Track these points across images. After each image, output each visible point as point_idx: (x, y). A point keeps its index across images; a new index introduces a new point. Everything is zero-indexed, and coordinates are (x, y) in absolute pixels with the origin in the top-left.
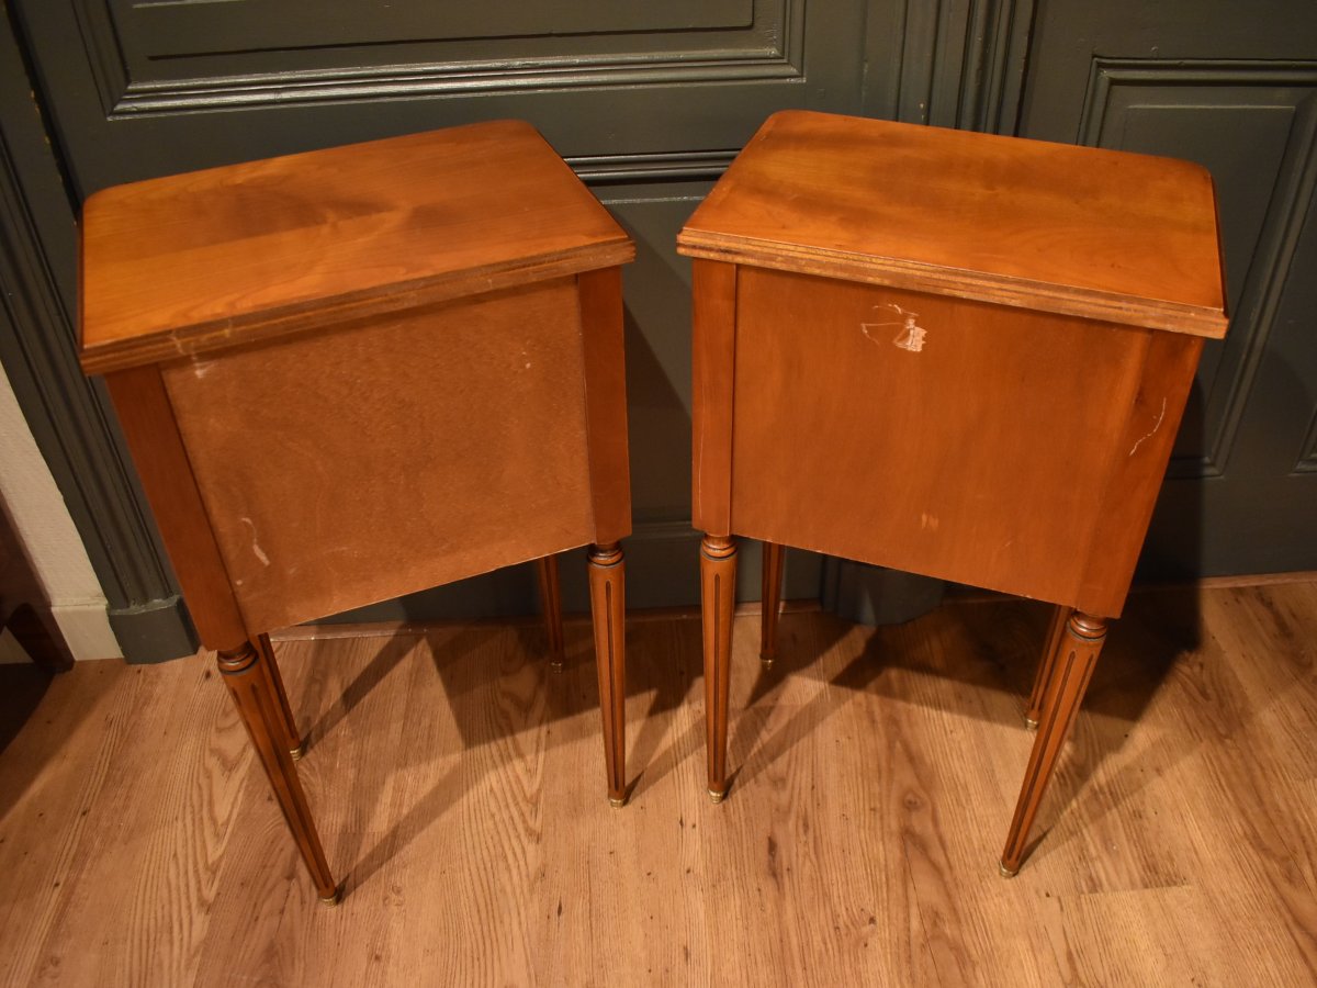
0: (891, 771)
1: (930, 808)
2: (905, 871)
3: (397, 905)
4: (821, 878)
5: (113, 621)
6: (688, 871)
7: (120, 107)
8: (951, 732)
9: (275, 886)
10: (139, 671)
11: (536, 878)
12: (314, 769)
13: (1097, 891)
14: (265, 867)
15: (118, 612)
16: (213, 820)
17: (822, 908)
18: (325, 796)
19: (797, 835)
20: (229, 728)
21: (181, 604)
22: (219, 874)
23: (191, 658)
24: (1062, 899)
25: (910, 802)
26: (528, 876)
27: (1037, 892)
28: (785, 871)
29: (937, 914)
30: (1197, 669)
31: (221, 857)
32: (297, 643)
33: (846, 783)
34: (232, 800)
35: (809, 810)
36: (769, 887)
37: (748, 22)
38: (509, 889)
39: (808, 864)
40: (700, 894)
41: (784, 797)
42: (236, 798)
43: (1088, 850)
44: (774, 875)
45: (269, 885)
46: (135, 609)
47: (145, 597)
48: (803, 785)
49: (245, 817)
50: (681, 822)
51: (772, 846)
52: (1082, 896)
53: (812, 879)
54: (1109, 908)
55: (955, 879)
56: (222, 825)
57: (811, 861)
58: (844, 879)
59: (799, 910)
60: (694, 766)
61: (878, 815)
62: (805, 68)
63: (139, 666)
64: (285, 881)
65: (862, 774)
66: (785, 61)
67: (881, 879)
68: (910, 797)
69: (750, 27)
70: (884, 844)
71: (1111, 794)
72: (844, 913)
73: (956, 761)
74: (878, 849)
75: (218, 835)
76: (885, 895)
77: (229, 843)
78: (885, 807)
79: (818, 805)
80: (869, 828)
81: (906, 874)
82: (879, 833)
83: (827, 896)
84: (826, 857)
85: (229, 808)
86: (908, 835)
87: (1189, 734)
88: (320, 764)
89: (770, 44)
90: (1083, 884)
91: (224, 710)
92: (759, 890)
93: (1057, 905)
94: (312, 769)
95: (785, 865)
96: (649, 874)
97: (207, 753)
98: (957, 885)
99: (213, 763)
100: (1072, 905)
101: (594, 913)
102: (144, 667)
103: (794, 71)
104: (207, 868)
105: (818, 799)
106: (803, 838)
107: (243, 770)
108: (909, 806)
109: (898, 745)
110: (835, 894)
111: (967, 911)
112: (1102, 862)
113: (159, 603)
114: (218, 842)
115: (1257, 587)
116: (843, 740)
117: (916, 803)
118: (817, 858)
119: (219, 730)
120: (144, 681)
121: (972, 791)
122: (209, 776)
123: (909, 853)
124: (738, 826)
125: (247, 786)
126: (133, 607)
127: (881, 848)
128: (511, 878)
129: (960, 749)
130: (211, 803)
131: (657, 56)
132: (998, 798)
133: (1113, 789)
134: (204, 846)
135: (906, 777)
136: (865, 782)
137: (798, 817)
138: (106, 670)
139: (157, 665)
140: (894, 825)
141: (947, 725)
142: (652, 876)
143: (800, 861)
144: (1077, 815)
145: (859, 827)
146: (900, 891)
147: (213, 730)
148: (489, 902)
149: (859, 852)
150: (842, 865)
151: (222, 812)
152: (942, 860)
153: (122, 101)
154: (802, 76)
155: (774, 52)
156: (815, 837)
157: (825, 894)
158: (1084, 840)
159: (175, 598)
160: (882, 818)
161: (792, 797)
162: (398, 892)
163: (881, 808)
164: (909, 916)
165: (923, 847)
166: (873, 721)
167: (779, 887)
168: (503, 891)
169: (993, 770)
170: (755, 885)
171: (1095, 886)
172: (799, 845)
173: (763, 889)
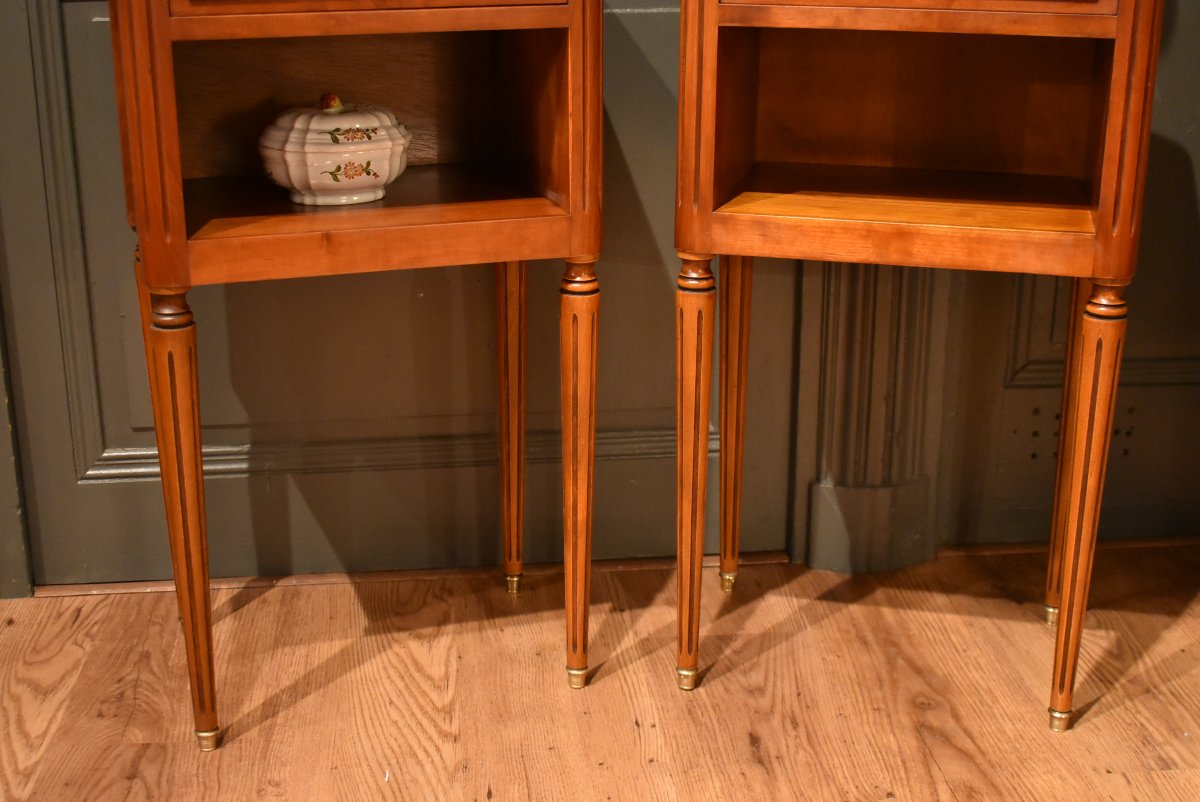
0: (894, 682)
1: (948, 708)
2: (925, 756)
3: (277, 796)
4: (820, 762)
6: (651, 761)
8: (965, 650)
9: (110, 785)
11: (456, 769)
12: (157, 691)
13: (1170, 768)
14: (96, 770)
16: (25, 735)
17: (825, 787)
18: (173, 712)
19: (785, 731)
20: (41, 662)
22: (34, 778)
24: (1128, 774)
25: (923, 704)
26: (445, 768)
27: (1095, 769)
28: (774, 760)
29: (971, 788)
31: (37, 764)
32: (126, 597)
33: (839, 690)
34: (48, 717)
35: (797, 712)
36: (756, 773)
38: (422, 779)
39: (801, 752)
40: (668, 779)
41: (764, 703)
42: (54, 717)
43: (1152, 738)
44: (761, 762)
45: (104, 783)
48: (787, 691)
49: (65, 732)
50: (637, 723)
51: (754, 740)
52: (1153, 773)
53: (809, 765)
54: (1190, 782)
55: (990, 762)
56: (38, 737)
57: (805, 750)
58: (849, 763)
59: (796, 790)
60: (647, 679)
61: (883, 713)
64: (125, 781)
65: (859, 684)
67: (896, 763)
68: (921, 699)
70: (895, 735)
71: (1173, 694)
72: (854, 790)
73: (974, 672)
74: (889, 741)
75: (31, 746)
76: (903, 775)
77: (47, 750)
78: (891, 706)
79: (808, 707)
80: (874, 724)
81: (927, 758)
82: (887, 728)
83: (829, 778)
84: (824, 746)
85: (45, 724)
86: (921, 729)
88: (165, 687)
90: (1153, 764)
92: (743, 774)
93: (1123, 781)
94: (155, 691)
95: (773, 754)
96: (601, 764)
97: (13, 682)
98: (993, 766)
99: (21, 689)
100: (1142, 779)
101: (534, 796)
104: (16, 771)
105: (806, 703)
106: (792, 733)
107: (62, 693)
108: (920, 705)
109: (900, 661)
110: (840, 775)
111: (1008, 785)
112: (1172, 745)
114: (31, 751)
116: (831, 658)
117: (929, 704)
118: (813, 747)
121: (997, 693)
122: (16, 699)
123: (927, 741)
124: (709, 725)
125: (69, 707)
127: (892, 738)
128: (423, 770)
129: (978, 662)
130: (20, 721)
132: (1030, 698)
133: (1173, 690)
134: (13, 754)
135: (917, 685)
136: (864, 690)
137: (783, 717)
140: (905, 720)
141: (959, 647)
142: (605, 766)
143: (792, 752)
144: (1133, 711)
145: (862, 723)
146: (922, 771)
147: (20, 663)
148: (396, 790)
149: (865, 741)
150: (845, 753)
151: (35, 727)
152: (969, 746)
156: (807, 733)
157: (826, 776)
158: (1147, 729)
160: (889, 716)
161: (774, 702)
162: (277, 785)
163: (887, 707)
164: (936, 791)
165: (946, 739)
166: (865, 643)
167: (769, 770)
168: (415, 781)
169: (1022, 679)
170: (737, 771)
171: (1166, 764)
172: (788, 739)
173: (747, 772)
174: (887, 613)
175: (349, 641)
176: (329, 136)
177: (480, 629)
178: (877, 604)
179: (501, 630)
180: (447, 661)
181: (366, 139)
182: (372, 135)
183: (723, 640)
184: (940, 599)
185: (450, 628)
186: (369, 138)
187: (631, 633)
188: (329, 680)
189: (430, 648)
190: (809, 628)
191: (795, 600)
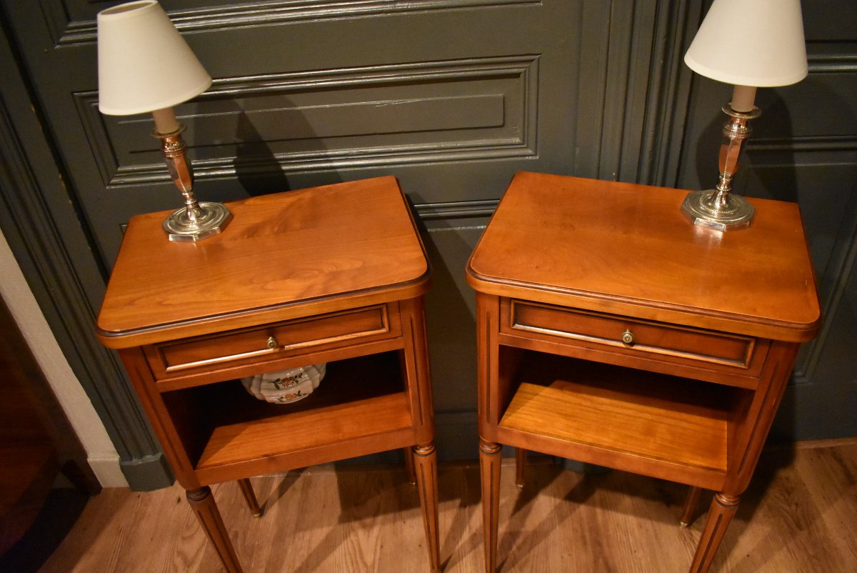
5: (123, 469)
7: (114, 181)
8: (635, 551)
10: (139, 496)
15: (127, 463)
20: (189, 537)
21: (162, 458)
23: (170, 489)
30: (793, 507)
37: (500, 122)
46: (136, 462)
47: (142, 455)
62: (539, 150)
63: (139, 493)
66: (525, 146)
69: (502, 126)
87: (789, 554)
89: (514, 135)
91: (187, 525)
97: (176, 554)
99: (178, 561)
102: (142, 494)
103: (530, 152)
109: (601, 561)
113: (150, 458)
115: (832, 448)
116: (566, 556)
119: (184, 539)
120: (142, 502)
122: (176, 570)
126: (134, 460)
129: (641, 564)
131: (443, 145)
138: (120, 495)
139: (150, 492)
141: (632, 548)
147: (180, 538)
153: (114, 177)
154: (536, 155)
155: (518, 140)
159: (159, 455)
166: (585, 543)
174: (599, 511)
175: (331, 528)
176: (273, 384)
177: (394, 521)
178: (594, 505)
179: (404, 522)
180: (376, 550)
181: (295, 383)
182: (299, 379)
183: (512, 535)
184: (627, 501)
185: (380, 518)
186: (297, 382)
187: (467, 529)
188: (318, 564)
189: (369, 536)
190: (558, 528)
191: (553, 499)
